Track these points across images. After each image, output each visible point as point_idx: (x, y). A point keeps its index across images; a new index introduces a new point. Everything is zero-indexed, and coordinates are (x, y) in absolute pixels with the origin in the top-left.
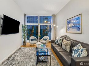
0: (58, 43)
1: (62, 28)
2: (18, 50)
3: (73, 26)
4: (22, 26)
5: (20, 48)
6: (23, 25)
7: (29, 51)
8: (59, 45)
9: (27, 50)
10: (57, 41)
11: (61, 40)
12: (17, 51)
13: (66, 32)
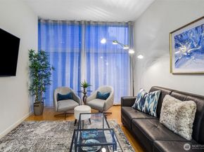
0: (144, 109)
1: (155, 58)
2: (15, 131)
3: (195, 51)
4: (31, 56)
5: (21, 125)
6: (32, 51)
7: (51, 134)
8: (147, 113)
9: (44, 130)
10: (143, 100)
11: (156, 98)
12: (8, 135)
13: (171, 71)
